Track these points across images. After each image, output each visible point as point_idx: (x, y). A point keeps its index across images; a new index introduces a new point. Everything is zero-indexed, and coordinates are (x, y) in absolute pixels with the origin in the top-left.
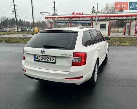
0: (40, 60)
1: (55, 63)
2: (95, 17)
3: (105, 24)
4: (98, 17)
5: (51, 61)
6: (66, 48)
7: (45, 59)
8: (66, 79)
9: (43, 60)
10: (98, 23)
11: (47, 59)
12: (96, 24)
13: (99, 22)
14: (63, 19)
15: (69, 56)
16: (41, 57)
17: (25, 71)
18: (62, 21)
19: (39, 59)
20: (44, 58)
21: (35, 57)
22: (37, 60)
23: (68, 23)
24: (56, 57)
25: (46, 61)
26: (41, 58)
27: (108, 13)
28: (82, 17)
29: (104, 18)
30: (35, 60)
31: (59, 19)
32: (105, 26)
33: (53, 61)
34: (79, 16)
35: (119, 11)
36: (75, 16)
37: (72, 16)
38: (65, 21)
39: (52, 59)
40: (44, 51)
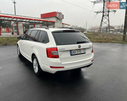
0: (76, 53)
1: (85, 53)
8: (92, 61)
9: (78, 53)
11: (80, 51)
16: (76, 51)
21: (71, 53)
22: (73, 54)
24: (85, 49)
25: (80, 53)
26: (76, 52)
30: (71, 55)
39: (83, 51)
40: (80, 46)
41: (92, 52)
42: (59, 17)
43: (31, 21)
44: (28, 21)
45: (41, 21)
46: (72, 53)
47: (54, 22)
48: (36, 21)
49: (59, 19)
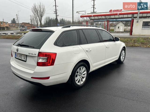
2: (137, 13)
3: (149, 22)
4: (140, 13)
6: (34, 48)
7: (20, 57)
8: (32, 78)
12: (137, 22)
13: (141, 20)
14: (99, 17)
15: (34, 55)
18: (98, 19)
19: (17, 56)
23: (104, 21)
28: (120, 14)
30: (15, 58)
31: (96, 18)
32: (149, 25)
33: (24, 60)
36: (113, 13)
38: (102, 19)
39: (24, 58)
40: (18, 49)
41: (38, 65)
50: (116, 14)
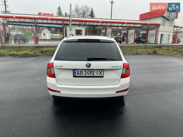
0: (83, 75)
1: (102, 77)
2: (69, 20)
3: (81, 31)
4: (72, 21)
5: (98, 75)
6: (114, 60)
7: (90, 74)
8: (117, 92)
9: (88, 75)
10: (72, 28)
11: (92, 73)
12: (71, 30)
13: (74, 28)
14: (21, 20)
15: (119, 68)
16: (84, 71)
17: (60, 92)
18: (20, 22)
19: (81, 74)
20: (89, 72)
21: (74, 73)
22: (78, 75)
23: (32, 26)
24: (103, 70)
25: (91, 75)
26: (84, 73)
27: (79, 16)
28: (52, 19)
29: (77, 23)
30: (74, 76)
32: (81, 33)
33: (101, 75)
34: (47, 17)
35: (90, 16)
36: (42, 17)
37: (38, 16)
38: (26, 22)
39: (99, 73)
40: (90, 65)
41: (122, 77)
42: (169, 17)
43: (124, 25)
44: (120, 25)
45: (138, 24)
46: (76, 73)
47: (158, 25)
48: (132, 25)
49: (168, 20)
50: (47, 19)
